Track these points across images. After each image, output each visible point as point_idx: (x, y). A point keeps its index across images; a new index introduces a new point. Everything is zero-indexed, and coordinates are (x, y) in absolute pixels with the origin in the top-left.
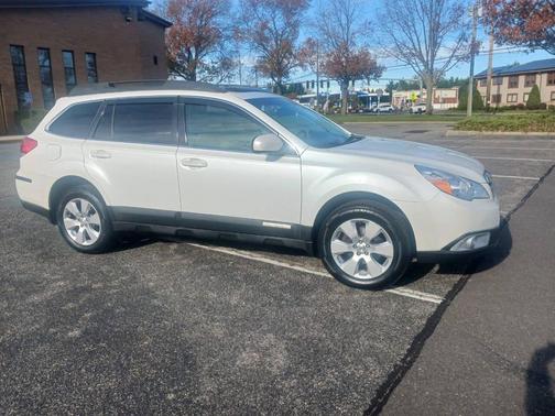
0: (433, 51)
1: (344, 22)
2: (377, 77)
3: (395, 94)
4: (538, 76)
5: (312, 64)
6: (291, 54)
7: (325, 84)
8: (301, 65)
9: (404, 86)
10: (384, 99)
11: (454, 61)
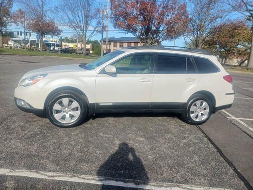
0: (86, 27)
1: (41, 4)
2: (58, 34)
3: (63, 44)
4: (124, 44)
5: (22, 22)
6: (9, 15)
7: (28, 35)
8: (15, 23)
9: (67, 40)
10: (58, 45)
11: (95, 32)
